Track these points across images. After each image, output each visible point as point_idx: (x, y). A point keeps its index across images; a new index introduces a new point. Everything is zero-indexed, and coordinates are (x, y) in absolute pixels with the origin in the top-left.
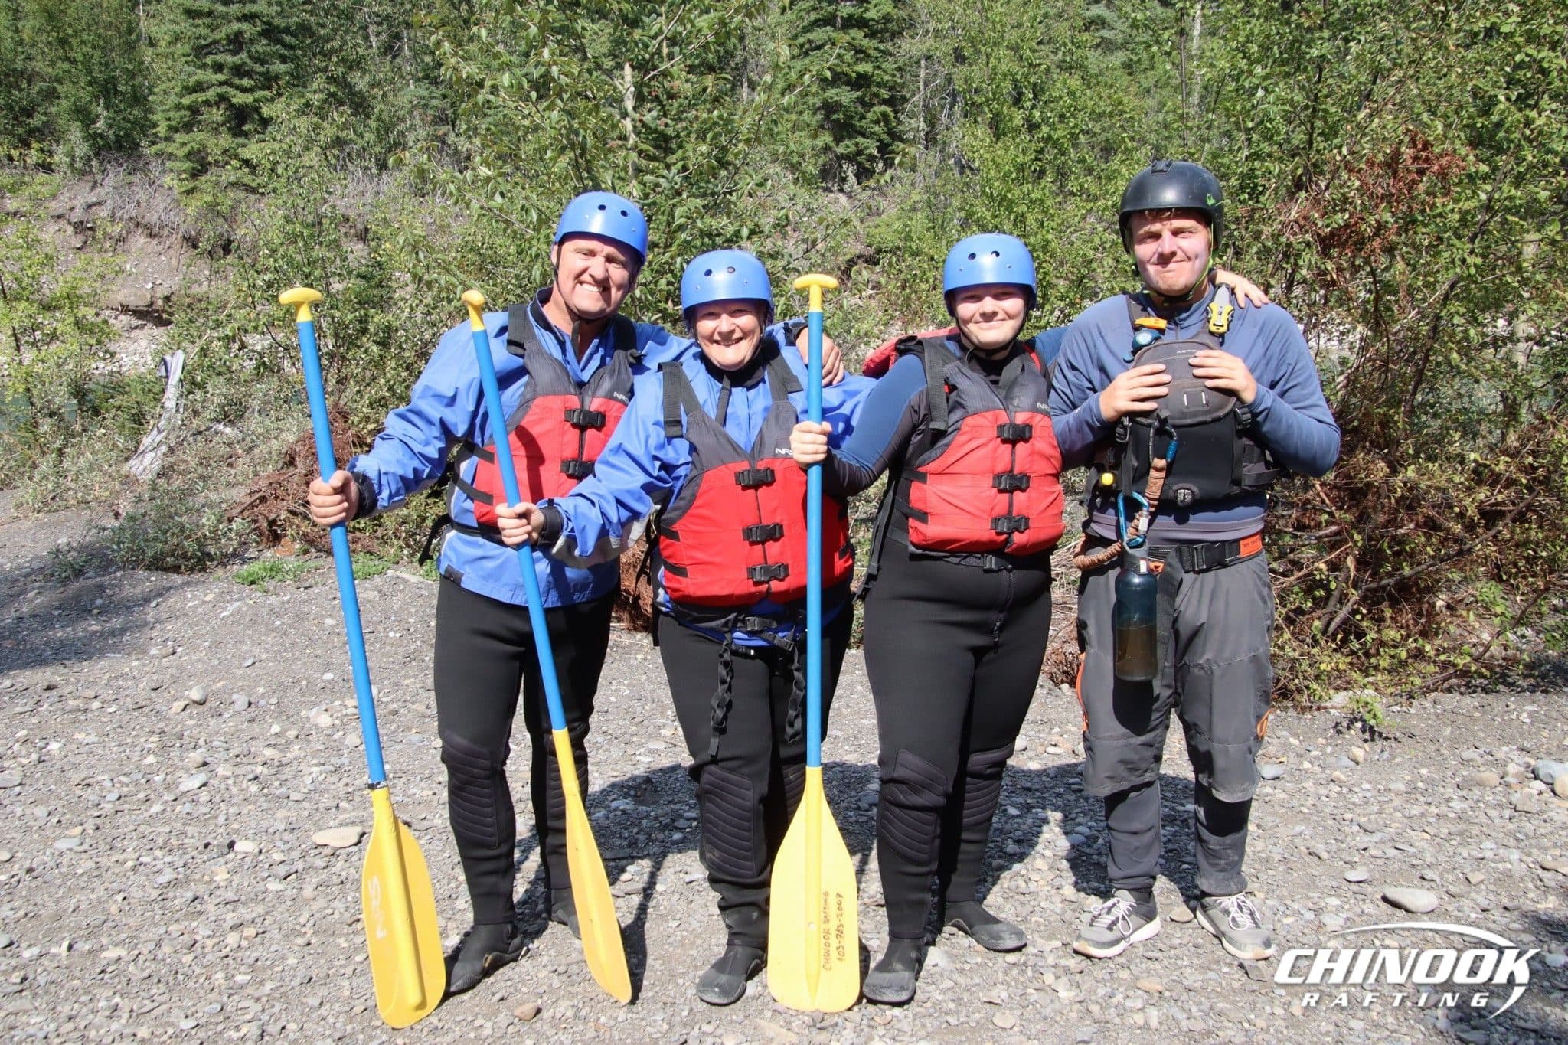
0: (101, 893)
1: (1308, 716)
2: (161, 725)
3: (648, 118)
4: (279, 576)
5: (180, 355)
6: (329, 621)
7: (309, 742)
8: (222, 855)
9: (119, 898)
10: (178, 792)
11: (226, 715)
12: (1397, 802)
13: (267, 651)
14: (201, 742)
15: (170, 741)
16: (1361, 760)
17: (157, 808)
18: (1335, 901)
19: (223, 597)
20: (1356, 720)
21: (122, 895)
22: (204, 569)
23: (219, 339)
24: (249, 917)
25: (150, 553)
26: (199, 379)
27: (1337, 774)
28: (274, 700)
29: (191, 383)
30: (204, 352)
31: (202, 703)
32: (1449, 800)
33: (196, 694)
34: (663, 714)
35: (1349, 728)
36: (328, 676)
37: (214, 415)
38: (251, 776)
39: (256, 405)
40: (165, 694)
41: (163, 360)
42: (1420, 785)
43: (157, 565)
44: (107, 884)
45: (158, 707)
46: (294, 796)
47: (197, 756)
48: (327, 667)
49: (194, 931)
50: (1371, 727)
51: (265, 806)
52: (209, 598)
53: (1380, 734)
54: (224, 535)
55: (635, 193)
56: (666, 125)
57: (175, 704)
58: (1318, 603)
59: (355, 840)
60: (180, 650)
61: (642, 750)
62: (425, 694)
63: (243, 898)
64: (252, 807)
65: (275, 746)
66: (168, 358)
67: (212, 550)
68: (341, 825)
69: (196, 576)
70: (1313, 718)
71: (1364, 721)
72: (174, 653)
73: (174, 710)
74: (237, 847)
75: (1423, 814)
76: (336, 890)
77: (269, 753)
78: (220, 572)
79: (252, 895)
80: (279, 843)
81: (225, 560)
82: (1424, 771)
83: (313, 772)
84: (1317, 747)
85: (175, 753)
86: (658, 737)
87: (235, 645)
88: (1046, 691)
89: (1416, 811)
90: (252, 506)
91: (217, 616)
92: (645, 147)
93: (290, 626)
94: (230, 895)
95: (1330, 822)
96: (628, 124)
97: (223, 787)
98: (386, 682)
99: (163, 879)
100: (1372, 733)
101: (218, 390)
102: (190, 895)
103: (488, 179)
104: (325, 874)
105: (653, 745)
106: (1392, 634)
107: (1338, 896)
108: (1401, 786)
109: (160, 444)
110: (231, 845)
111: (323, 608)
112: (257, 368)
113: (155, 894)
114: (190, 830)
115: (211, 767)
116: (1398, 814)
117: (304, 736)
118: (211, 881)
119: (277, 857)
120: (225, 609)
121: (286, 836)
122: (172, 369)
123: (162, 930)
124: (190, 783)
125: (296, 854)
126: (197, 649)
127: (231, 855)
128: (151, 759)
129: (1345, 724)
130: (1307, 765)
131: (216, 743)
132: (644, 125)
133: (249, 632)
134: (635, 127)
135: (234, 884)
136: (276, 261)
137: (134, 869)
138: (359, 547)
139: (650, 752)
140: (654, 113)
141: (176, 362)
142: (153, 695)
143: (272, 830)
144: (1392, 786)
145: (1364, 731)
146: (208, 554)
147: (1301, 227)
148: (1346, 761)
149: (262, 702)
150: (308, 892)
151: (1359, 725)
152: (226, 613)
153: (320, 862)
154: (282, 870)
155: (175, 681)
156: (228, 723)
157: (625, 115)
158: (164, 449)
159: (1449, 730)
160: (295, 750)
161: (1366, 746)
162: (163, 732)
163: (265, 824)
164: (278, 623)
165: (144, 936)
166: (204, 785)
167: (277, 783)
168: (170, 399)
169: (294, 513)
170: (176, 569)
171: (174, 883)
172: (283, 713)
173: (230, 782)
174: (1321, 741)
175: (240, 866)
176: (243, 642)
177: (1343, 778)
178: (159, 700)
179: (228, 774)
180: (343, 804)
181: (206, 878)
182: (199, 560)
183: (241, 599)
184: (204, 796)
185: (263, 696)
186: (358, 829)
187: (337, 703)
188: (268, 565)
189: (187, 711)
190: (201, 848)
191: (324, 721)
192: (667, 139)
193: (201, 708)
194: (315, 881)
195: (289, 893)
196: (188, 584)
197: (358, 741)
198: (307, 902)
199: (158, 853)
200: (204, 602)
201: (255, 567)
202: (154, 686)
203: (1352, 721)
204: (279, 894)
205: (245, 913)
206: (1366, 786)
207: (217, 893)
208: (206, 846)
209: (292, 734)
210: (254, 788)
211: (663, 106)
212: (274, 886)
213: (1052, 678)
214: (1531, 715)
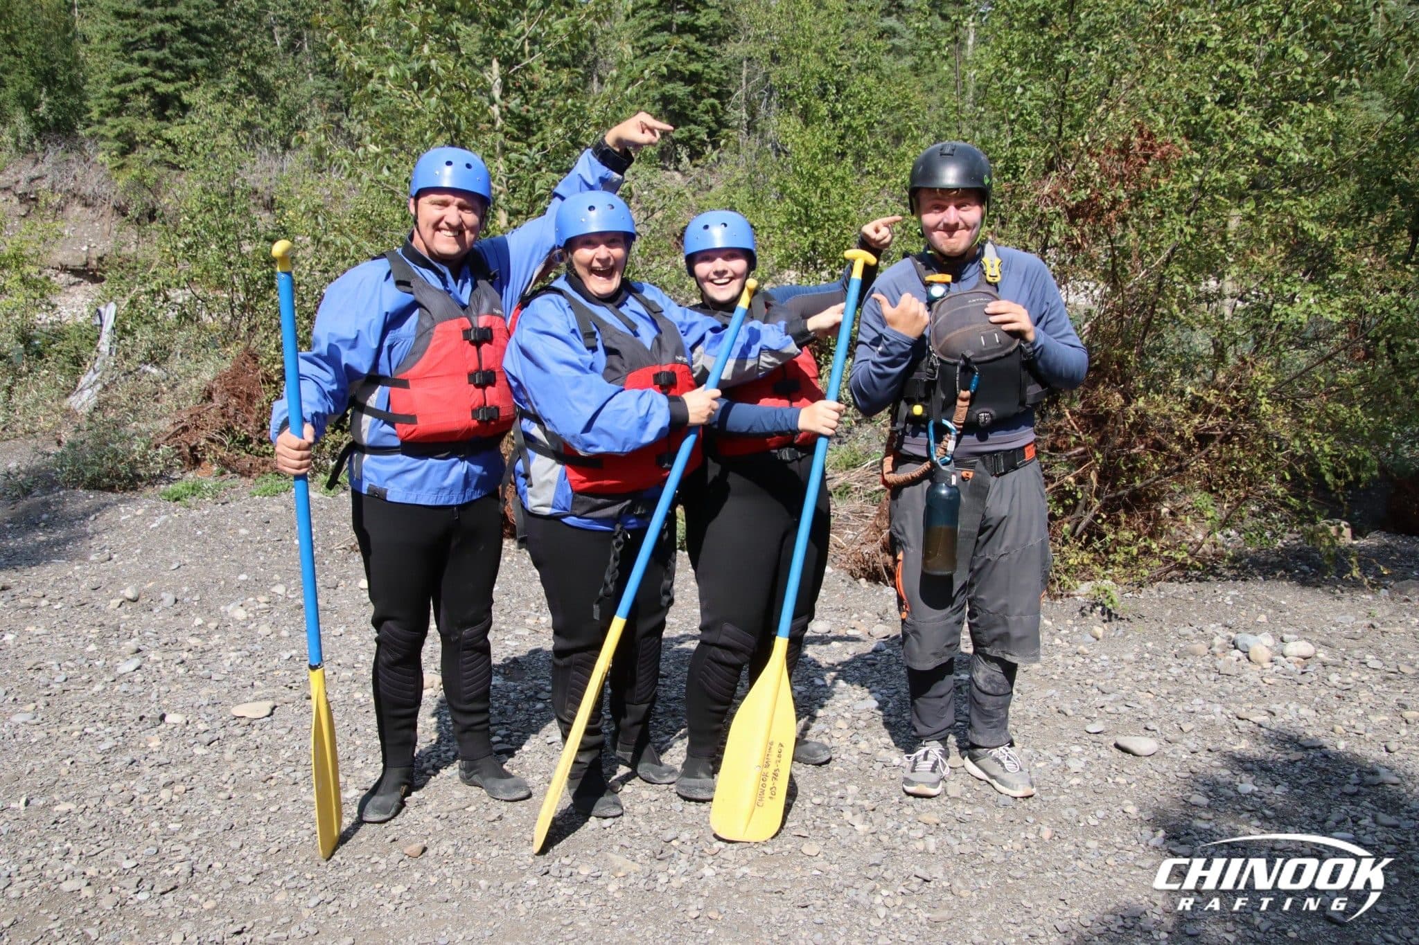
0: (52, 758)
1: (1059, 602)
2: (100, 619)
3: (512, 105)
4: (200, 494)
5: (112, 308)
6: (243, 531)
7: (227, 632)
8: (155, 726)
9: (68, 762)
10: (116, 674)
11: (156, 611)
12: (1128, 669)
13: (190, 556)
14: (135, 633)
15: (109, 632)
16: (1100, 636)
17: (98, 687)
18: (1077, 749)
19: (151, 513)
20: (1097, 604)
21: (70, 760)
22: (135, 489)
23: (146, 293)
24: (179, 777)
25: (88, 475)
26: (128, 327)
27: (1081, 648)
28: (197, 598)
29: (122, 330)
30: (133, 303)
31: (135, 600)
32: (1169, 666)
33: (129, 593)
34: (527, 606)
35: (1091, 611)
36: (243, 577)
37: (142, 357)
38: (178, 661)
39: (178, 349)
40: (104, 594)
41: (98, 311)
42: (1147, 655)
43: (94, 485)
44: (58, 751)
45: (98, 604)
46: (216, 677)
47: (132, 644)
48: (242, 569)
49: (132, 789)
50: (1109, 611)
51: (191, 685)
52: (140, 512)
53: (1116, 616)
54: (152, 459)
55: (502, 168)
56: (528, 111)
57: (112, 602)
58: (1068, 510)
59: (268, 713)
60: (115, 556)
61: (510, 636)
62: (326, 592)
63: (174, 761)
64: (179, 686)
65: (198, 636)
66: (102, 309)
67: (142, 472)
68: (255, 700)
69: (128, 495)
70: (1063, 604)
71: (1103, 605)
72: (110, 559)
73: (111, 607)
74: (167, 719)
75: (1148, 679)
76: (252, 754)
77: (194, 641)
78: (149, 491)
79: (181, 759)
80: (203, 716)
81: (153, 480)
82: (1149, 644)
83: (231, 657)
84: (1066, 627)
85: (113, 642)
86: (524, 625)
87: (162, 551)
88: (846, 584)
89: (1143, 676)
90: (176, 434)
91: (147, 527)
92: (510, 129)
93: (210, 536)
94: (163, 759)
95: (1075, 686)
96: (495, 110)
97: (154, 669)
98: (293, 582)
99: (105, 746)
100: (1109, 615)
101: (145, 336)
102: (128, 759)
103: (377, 155)
104: (242, 741)
105: (519, 632)
106: (1127, 535)
107: (1080, 745)
108: (1131, 657)
109: (96, 382)
110: (162, 718)
111: (238, 520)
112: (179, 317)
113: (98, 758)
114: (127, 705)
115: (144, 654)
116: (1129, 679)
117: (223, 627)
118: (146, 747)
119: (202, 727)
120: (154, 521)
121: (210, 710)
122: (106, 318)
123: (105, 788)
124: (127, 667)
125: (217, 724)
126: (130, 555)
127: (163, 726)
128: (92, 647)
129: (1088, 608)
130: (1057, 641)
131: (148, 634)
132: (509, 111)
133: (174, 541)
134: (501, 113)
135: (166, 749)
136: (194, 226)
137: (80, 738)
138: (268, 468)
139: (516, 637)
140: (518, 101)
141: (109, 312)
142: (93, 594)
143: (196, 705)
144: (1125, 657)
145: (1103, 614)
146: (139, 475)
147: (1053, 201)
148: (1089, 638)
149: (187, 599)
150: (229, 755)
151: (1099, 608)
152: (155, 525)
153: (238, 731)
154: (206, 738)
155: (112, 582)
156: (158, 617)
157: (493, 102)
158: (99, 386)
159: (1170, 611)
160: (216, 639)
161: (1105, 625)
162: (102, 625)
163: (191, 700)
164: (199, 533)
165: (90, 793)
166: (139, 668)
167: (200, 666)
168: (104, 344)
169: (212, 441)
170: (111, 489)
171: (115, 750)
172: (206, 608)
173: (160, 665)
174: (1070, 622)
175: (171, 735)
176: (169, 549)
177: (1086, 651)
178: (98, 598)
179: (158, 658)
180: (257, 683)
181: (142, 745)
182: (131, 480)
183: (167, 513)
184: (138, 677)
185: (187, 594)
186: (270, 703)
187: (251, 599)
188: (190, 485)
189: (123, 608)
190: (137, 720)
191: (240, 614)
192: (528, 122)
193: (134, 605)
194: (234, 746)
195: (212, 756)
196: (122, 501)
197: (269, 631)
198: (228, 764)
199: (100, 725)
200: (136, 516)
201: (179, 486)
202: (94, 586)
203: (1094, 606)
204: (204, 758)
205: (175, 773)
206: (1104, 657)
207: (152, 757)
208: (141, 718)
209: (212, 625)
210: (181, 670)
211: (525, 95)
212: (199, 751)
213: (851, 574)
214: (1233, 598)
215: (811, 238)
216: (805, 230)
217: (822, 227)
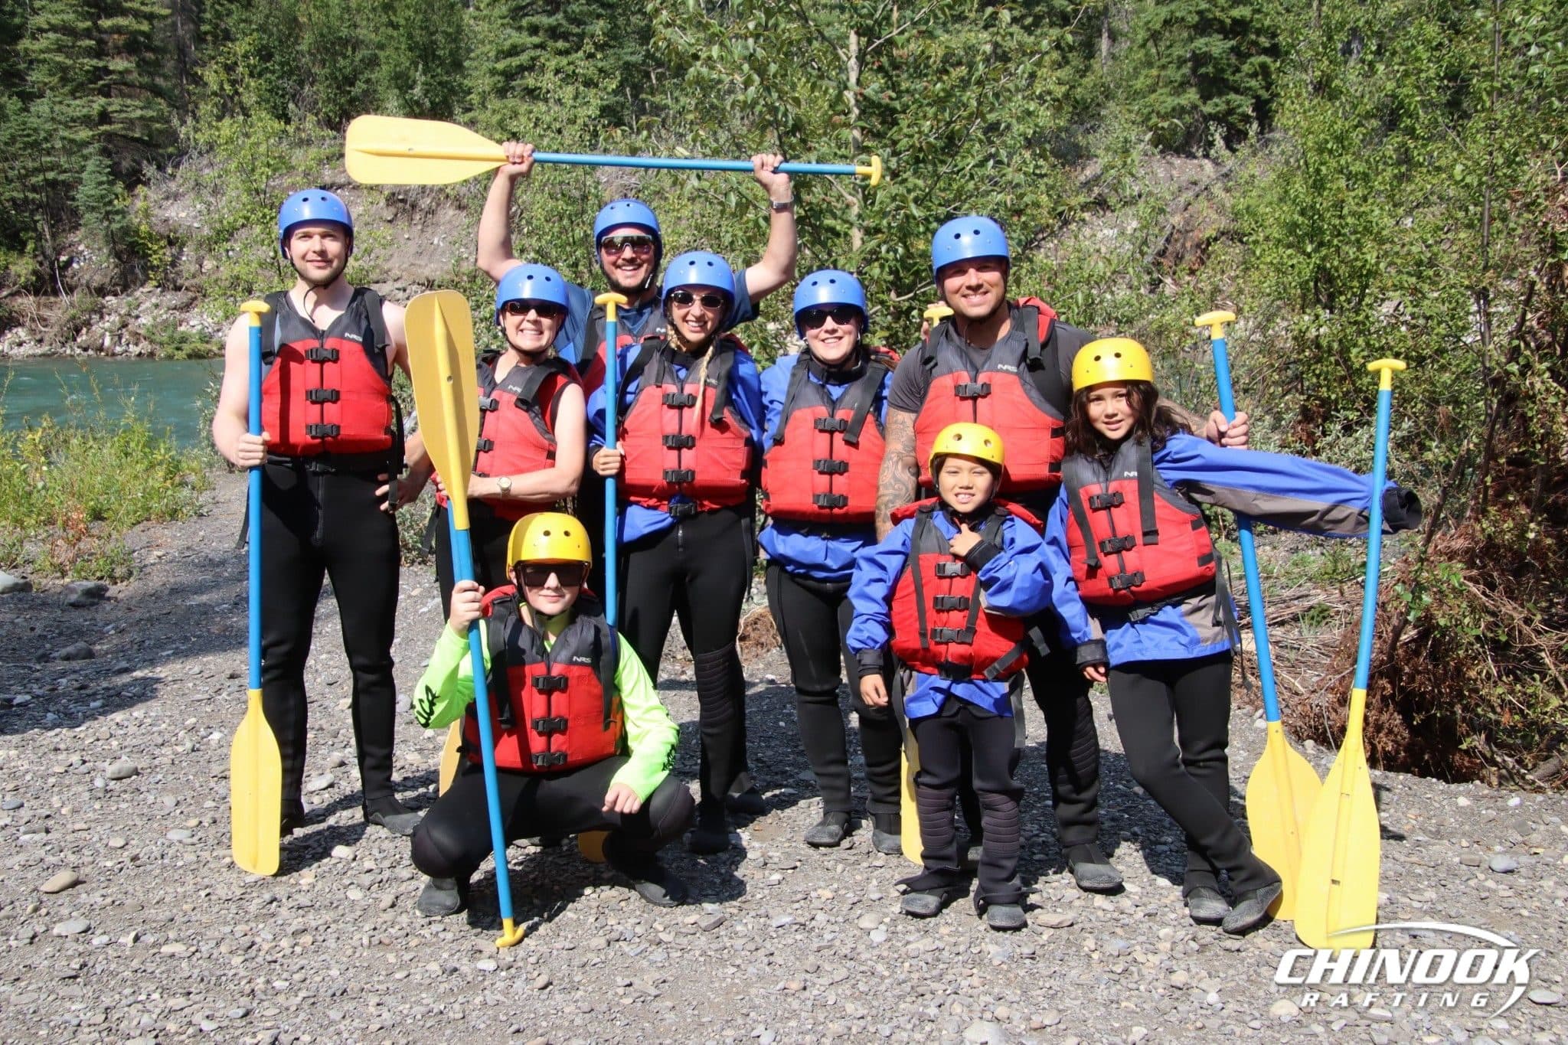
0: (190, 888)
2: (323, 722)
3: (871, 90)
9: (203, 893)
19: (428, 594)
21: (208, 891)
24: (314, 924)
40: (339, 691)
44: (199, 879)
45: (326, 703)
52: (414, 593)
56: (890, 98)
61: (789, 781)
63: (317, 904)
65: (420, 751)
74: (333, 852)
80: (375, 852)
87: (424, 643)
96: (849, 96)
97: (348, 789)
110: (328, 849)
115: (348, 768)
118: (297, 884)
119: (368, 864)
120: (425, 605)
121: (386, 844)
123: (228, 929)
125: (386, 864)
127: (326, 859)
132: (865, 98)
134: (857, 101)
135: (316, 889)
140: (877, 85)
152: (425, 609)
154: (367, 879)
157: (847, 87)
162: (321, 729)
165: (208, 933)
192: (893, 113)
194: (394, 892)
202: (331, 680)
204: (353, 904)
205: (312, 920)
207: (295, 897)
213: (1296, 733)
215: (1315, 259)
216: (1309, 249)
217: (1329, 244)
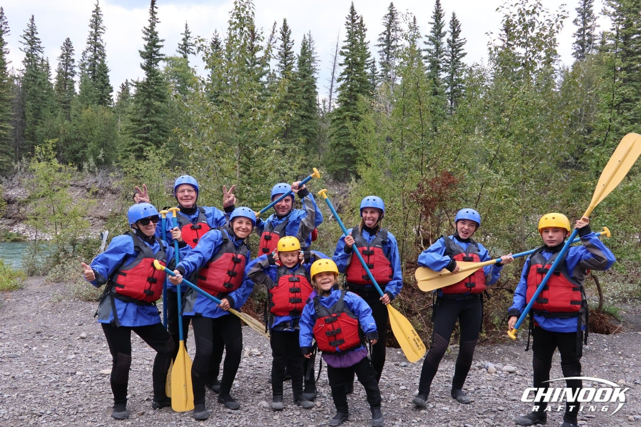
2: (69, 343)
5: (107, 232)
8: (72, 376)
9: (37, 384)
10: (66, 360)
11: (91, 341)
14: (80, 348)
15: (71, 348)
17: (58, 363)
24: (72, 390)
30: (115, 231)
33: (83, 335)
38: (90, 356)
40: (74, 336)
41: (102, 234)
45: (70, 339)
46: (100, 361)
49: (55, 393)
51: (91, 364)
57: (76, 338)
60: (84, 324)
63: (73, 386)
64: (86, 364)
72: (82, 325)
73: (75, 340)
74: (77, 374)
76: (102, 385)
77: (100, 351)
79: (76, 385)
80: (90, 373)
85: (71, 351)
94: (70, 385)
97: (80, 359)
99: (51, 380)
102: (58, 385)
104: (100, 381)
110: (75, 373)
114: (65, 369)
118: (65, 381)
119: (87, 376)
121: (93, 371)
122: (104, 236)
123: (46, 392)
124: (70, 358)
125: (94, 376)
127: (74, 376)
128: (61, 352)
131: (85, 349)
137: (44, 378)
141: (105, 234)
142: (70, 335)
143: (89, 370)
150: (93, 385)
153: (100, 378)
154: (87, 380)
155: (79, 331)
156: (91, 344)
163: (88, 368)
166: (75, 358)
167: (97, 358)
168: (102, 247)
170: (91, 300)
171: (55, 382)
173: (83, 358)
175: (76, 378)
178: (72, 337)
179: (83, 356)
184: (73, 361)
189: (79, 340)
190: (66, 373)
193: (84, 339)
194: (97, 382)
195: (87, 385)
199: (53, 375)
202: (71, 333)
204: (84, 385)
207: (66, 384)
208: (68, 373)
210: (89, 360)
212: (83, 383)
214: (498, 352)
